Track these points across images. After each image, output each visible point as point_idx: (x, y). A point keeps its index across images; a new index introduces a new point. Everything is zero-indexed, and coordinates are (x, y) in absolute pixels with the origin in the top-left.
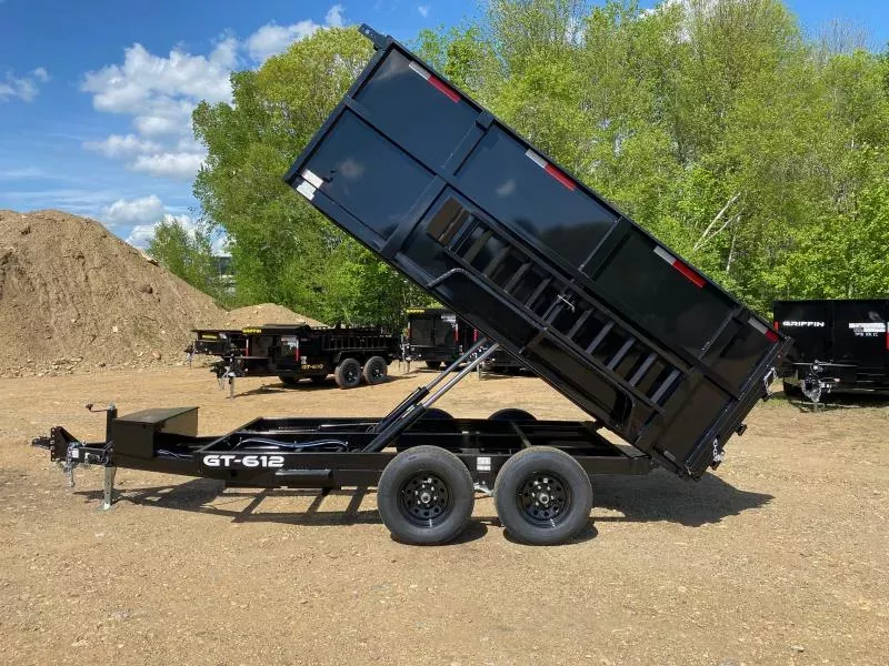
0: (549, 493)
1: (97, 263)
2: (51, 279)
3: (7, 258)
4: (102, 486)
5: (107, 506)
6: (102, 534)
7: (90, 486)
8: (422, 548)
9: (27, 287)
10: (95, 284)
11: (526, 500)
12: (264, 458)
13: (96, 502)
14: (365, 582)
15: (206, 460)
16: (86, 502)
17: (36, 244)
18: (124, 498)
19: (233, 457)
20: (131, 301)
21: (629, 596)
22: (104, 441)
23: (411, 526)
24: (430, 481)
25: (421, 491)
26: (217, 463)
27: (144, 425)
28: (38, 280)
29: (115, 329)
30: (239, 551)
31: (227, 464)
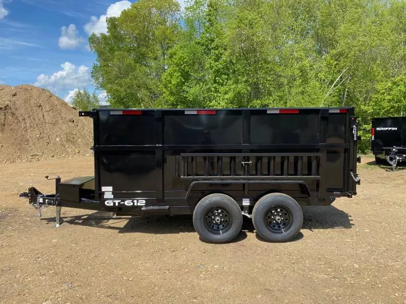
0: (281, 216)
1: (48, 109)
2: (27, 117)
3: (6, 107)
4: (54, 215)
5: (58, 225)
6: (56, 240)
7: (49, 215)
8: (217, 245)
9: (16, 121)
10: (48, 119)
11: (269, 220)
12: (135, 201)
13: (52, 224)
14: (191, 264)
15: (106, 203)
16: (47, 224)
17: (19, 101)
18: (66, 222)
19: (120, 201)
20: (64, 126)
21: (329, 270)
22: (55, 193)
23: (210, 234)
24: (220, 211)
25: (215, 216)
26: (112, 204)
27: (74, 186)
28: (21, 118)
29: (58, 139)
30: (125, 249)
31: (117, 204)
